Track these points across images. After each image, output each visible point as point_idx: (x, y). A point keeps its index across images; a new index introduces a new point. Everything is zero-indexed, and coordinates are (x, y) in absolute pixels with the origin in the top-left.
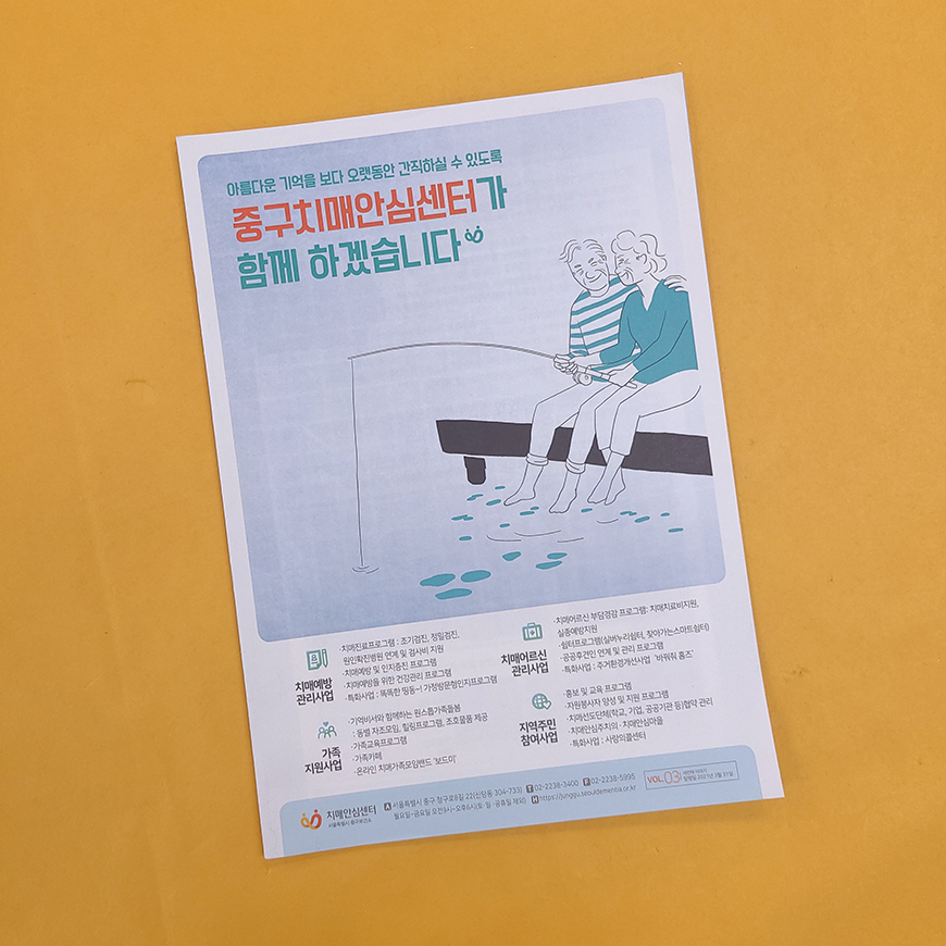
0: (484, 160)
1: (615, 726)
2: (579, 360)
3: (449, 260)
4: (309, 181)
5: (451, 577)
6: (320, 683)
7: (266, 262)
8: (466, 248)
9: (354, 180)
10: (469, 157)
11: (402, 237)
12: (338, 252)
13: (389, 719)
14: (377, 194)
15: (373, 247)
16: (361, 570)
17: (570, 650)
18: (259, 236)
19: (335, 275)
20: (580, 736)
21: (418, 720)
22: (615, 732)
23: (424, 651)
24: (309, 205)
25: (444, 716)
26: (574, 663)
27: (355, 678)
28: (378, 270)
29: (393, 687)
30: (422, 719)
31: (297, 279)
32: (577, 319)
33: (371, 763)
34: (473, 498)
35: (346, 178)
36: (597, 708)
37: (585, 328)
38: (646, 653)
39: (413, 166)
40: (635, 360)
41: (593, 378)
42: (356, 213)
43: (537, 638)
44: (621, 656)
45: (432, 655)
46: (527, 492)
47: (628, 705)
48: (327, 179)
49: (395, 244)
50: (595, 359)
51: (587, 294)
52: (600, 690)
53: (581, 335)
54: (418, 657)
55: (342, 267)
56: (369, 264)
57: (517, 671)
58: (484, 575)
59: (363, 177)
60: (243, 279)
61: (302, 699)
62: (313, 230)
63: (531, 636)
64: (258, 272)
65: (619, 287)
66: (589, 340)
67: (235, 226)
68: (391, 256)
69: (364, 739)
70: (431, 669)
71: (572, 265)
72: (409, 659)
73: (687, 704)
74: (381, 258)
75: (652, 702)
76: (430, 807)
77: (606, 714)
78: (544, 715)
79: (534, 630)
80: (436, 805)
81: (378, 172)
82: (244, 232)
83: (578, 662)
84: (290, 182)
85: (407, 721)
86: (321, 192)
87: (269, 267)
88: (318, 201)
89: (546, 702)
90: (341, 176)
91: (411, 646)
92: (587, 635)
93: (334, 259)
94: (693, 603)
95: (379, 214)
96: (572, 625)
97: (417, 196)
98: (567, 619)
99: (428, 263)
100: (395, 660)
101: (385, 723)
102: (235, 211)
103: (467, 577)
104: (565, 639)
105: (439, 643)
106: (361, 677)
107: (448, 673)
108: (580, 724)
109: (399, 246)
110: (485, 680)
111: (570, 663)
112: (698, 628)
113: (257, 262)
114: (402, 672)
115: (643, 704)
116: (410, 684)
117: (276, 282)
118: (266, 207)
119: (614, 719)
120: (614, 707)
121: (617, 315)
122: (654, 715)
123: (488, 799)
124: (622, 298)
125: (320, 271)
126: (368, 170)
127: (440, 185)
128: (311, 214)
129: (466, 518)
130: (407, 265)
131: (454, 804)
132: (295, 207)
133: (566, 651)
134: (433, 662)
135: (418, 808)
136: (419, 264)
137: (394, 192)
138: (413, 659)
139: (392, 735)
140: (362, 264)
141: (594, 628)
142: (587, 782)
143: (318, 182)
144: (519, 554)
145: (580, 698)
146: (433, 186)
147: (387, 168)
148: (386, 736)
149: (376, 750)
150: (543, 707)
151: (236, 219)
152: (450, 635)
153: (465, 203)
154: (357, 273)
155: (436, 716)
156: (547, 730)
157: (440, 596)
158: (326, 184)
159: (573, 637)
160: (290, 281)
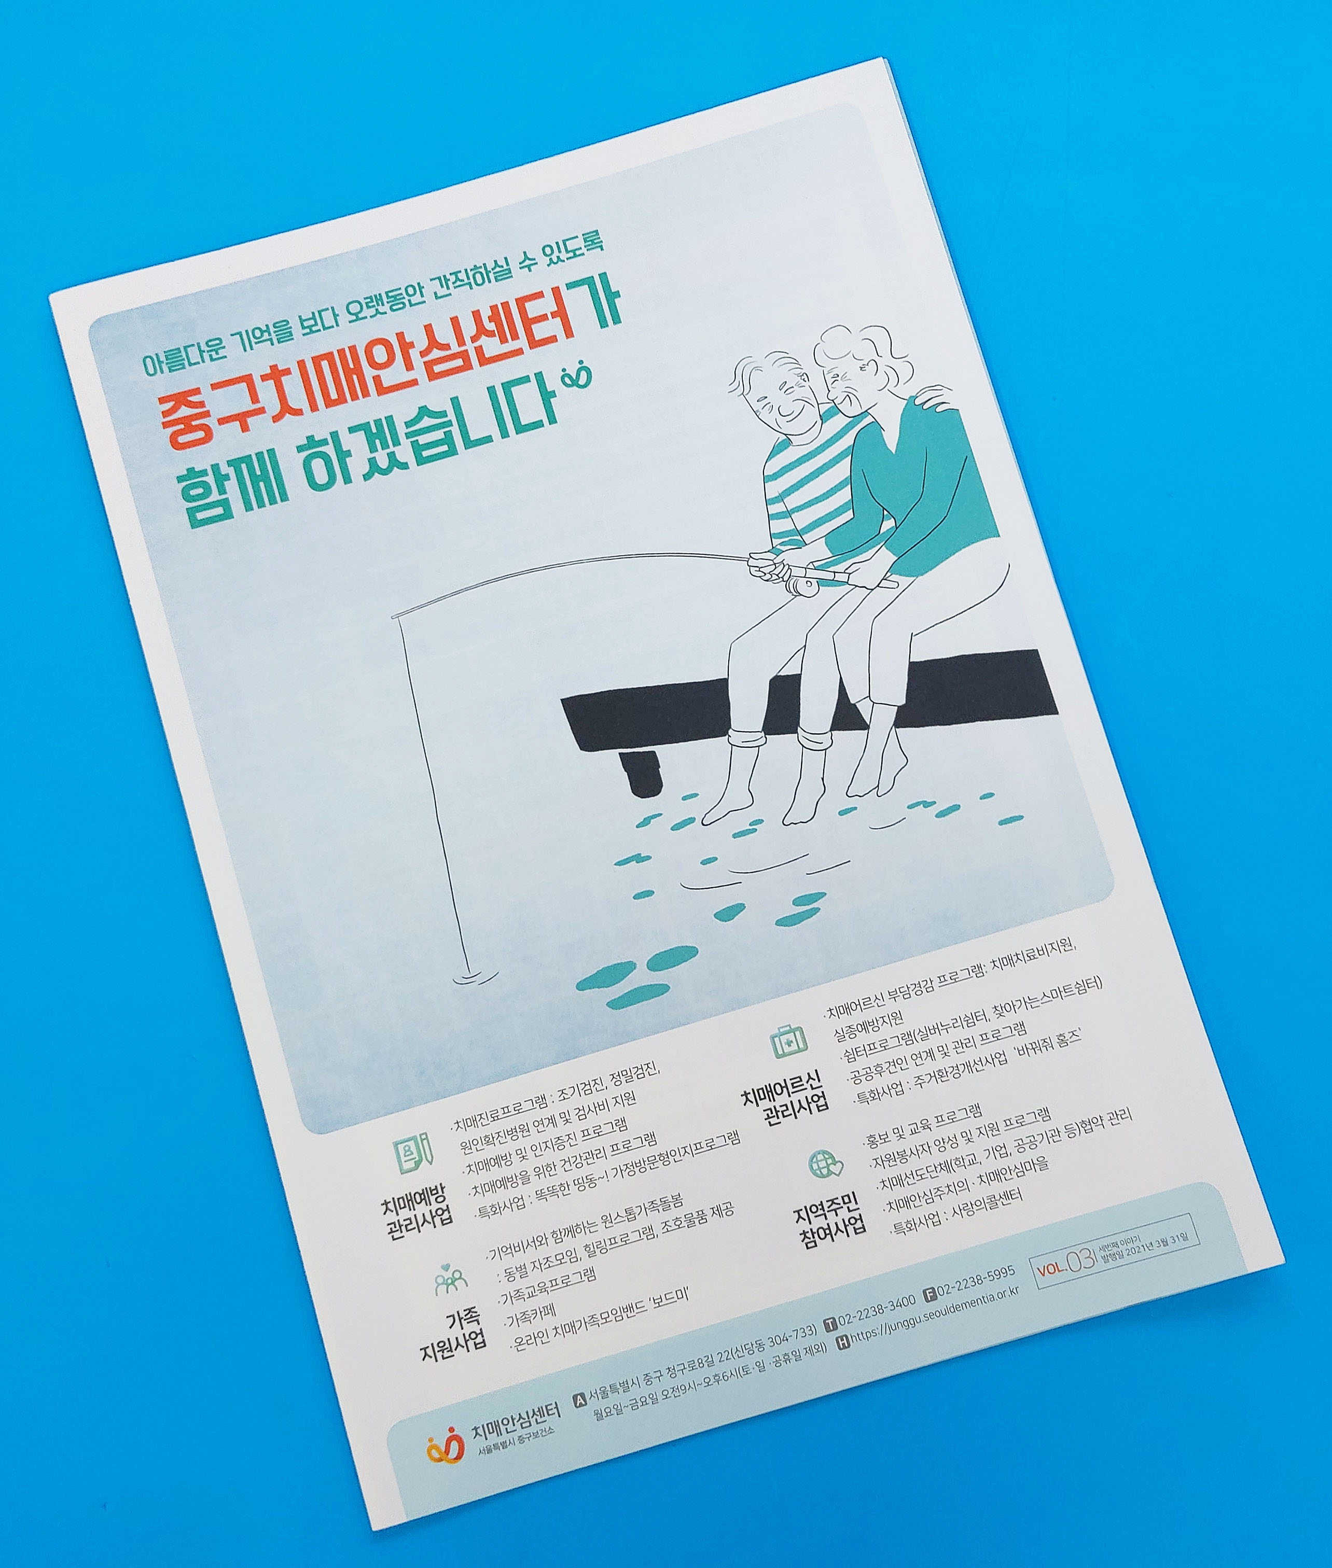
0: (574, 251)
1: (964, 1185)
2: (791, 557)
3: (538, 424)
4: (283, 332)
5: (628, 967)
6: (424, 1196)
7: (227, 477)
8: (566, 399)
9: (358, 319)
10: (548, 251)
11: (455, 401)
12: (352, 442)
13: (558, 1240)
14: (400, 336)
15: (408, 424)
16: (469, 980)
17: (862, 1063)
18: (209, 437)
19: (347, 480)
20: (905, 1215)
21: (611, 1233)
22: (966, 1197)
23: (601, 1106)
24: (287, 372)
25: (656, 1219)
26: (872, 1085)
27: (486, 1177)
28: (421, 461)
29: (555, 1181)
30: (617, 1230)
31: (284, 498)
32: (775, 489)
33: (538, 1325)
35: (344, 318)
36: (926, 1160)
38: (996, 1047)
39: (454, 280)
40: (888, 541)
41: (821, 582)
42: (369, 373)
43: (800, 1050)
44: (955, 1059)
45: (617, 1112)
46: (738, 796)
47: (982, 1144)
48: (312, 324)
49: (444, 414)
50: (819, 550)
51: (787, 442)
52: (927, 1127)
53: (788, 514)
54: (592, 1120)
55: (358, 465)
56: (405, 452)
57: (773, 1116)
59: (372, 311)
60: (191, 512)
61: (396, 1230)
62: (299, 412)
63: (787, 1049)
64: (215, 496)
65: (838, 422)
66: (802, 519)
67: (166, 425)
68: (439, 435)
69: (519, 1284)
70: (618, 1137)
71: (752, 398)
72: (577, 1126)
73: (1087, 1125)
74: (423, 439)
75: (1022, 1133)
76: (657, 1387)
77: (947, 1166)
78: (834, 1188)
79: (791, 1036)
80: (667, 1382)
81: (397, 299)
82: (181, 432)
83: (879, 1082)
84: (249, 338)
85: (590, 1239)
86: (304, 348)
87: (232, 486)
88: (301, 364)
89: (835, 1163)
90: (335, 316)
91: (576, 1101)
92: (887, 1031)
93: (343, 455)
94: (1066, 944)
95: (409, 366)
96: (857, 1018)
97: (469, 329)
98: (847, 1009)
99: (505, 434)
100: (551, 1133)
101: (552, 1249)
102: (162, 400)
104: (849, 1044)
105: (625, 1088)
107: (651, 1138)
108: (900, 1193)
109: (451, 416)
110: (719, 1142)
111: (865, 1087)
112: (1083, 987)
113: (210, 479)
114: (568, 1152)
115: (1008, 1138)
116: (585, 1171)
117: (249, 508)
118: (214, 386)
119: (960, 1174)
120: (957, 1153)
121: (842, 470)
122: (1030, 1155)
123: (758, 1356)
124: (849, 440)
125: (321, 477)
126: (379, 299)
127: (506, 304)
128: (293, 386)
130: (469, 444)
131: (698, 1375)
132: (264, 378)
133: (854, 1066)
134: (621, 1124)
135: (635, 1392)
136: (488, 439)
137: (429, 329)
138: (584, 1125)
139: (568, 1269)
140: (391, 456)
141: (897, 1017)
142: (931, 1295)
143: (297, 330)
145: (894, 1146)
146: (495, 308)
147: (411, 291)
148: (557, 1272)
149: (542, 1300)
150: (830, 1173)
151: (166, 413)
152: (644, 1070)
153: (554, 327)
154: (385, 472)
155: (642, 1222)
156: (844, 1214)
157: (615, 1004)
158: (312, 332)
159: (863, 1039)
160: (273, 501)
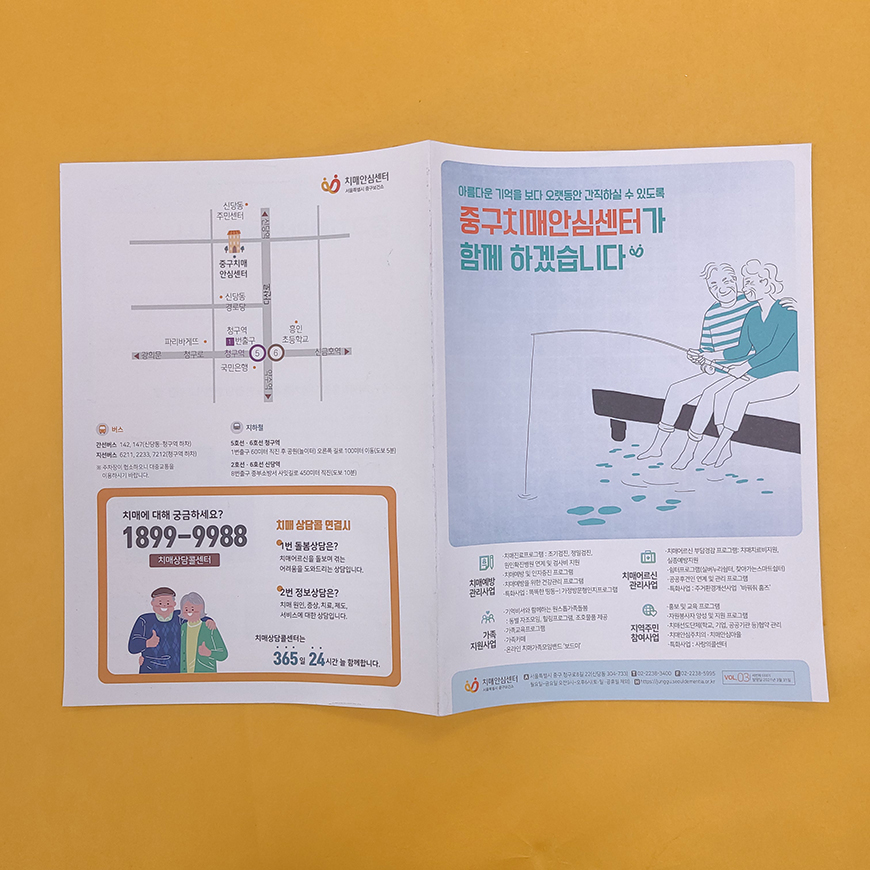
0: (651, 195)
1: (704, 634)
2: (707, 355)
3: (615, 268)
4: (517, 195)
6: (487, 581)
7: (480, 251)
8: (629, 259)
9: (550, 199)
10: (639, 191)
11: (582, 247)
12: (533, 252)
13: (534, 612)
14: (566, 212)
15: (559, 252)
16: (524, 496)
17: (676, 574)
18: (476, 232)
19: (528, 269)
20: (676, 639)
21: (555, 614)
22: (703, 639)
23: (565, 562)
24: (515, 213)
25: (575, 613)
26: (677, 584)
27: (512, 579)
28: (560, 270)
29: (539, 588)
30: (558, 614)
31: (501, 268)
32: (708, 323)
33: (518, 643)
34: (614, 451)
35: (544, 197)
36: (691, 620)
37: (714, 331)
38: (733, 583)
39: (595, 193)
40: (750, 360)
41: (716, 369)
42: (549, 224)
43: (652, 562)
44: (714, 583)
45: (570, 566)
46: (656, 451)
47: (717, 620)
48: (530, 196)
49: (576, 252)
50: (719, 355)
51: (719, 305)
52: (695, 607)
53: (711, 336)
55: (534, 264)
56: (555, 264)
57: (633, 585)
58: (616, 510)
59: (557, 198)
60: (463, 262)
61: (473, 593)
62: (516, 233)
63: (646, 560)
64: (473, 258)
65: (744, 302)
66: (716, 339)
67: (462, 220)
68: (571, 260)
69: (514, 625)
70: (569, 577)
71: (710, 281)
72: (553, 568)
73: (761, 625)
74: (564, 261)
75: (734, 620)
76: (558, 679)
77: (699, 625)
78: (650, 621)
79: (649, 555)
80: (563, 678)
81: (569, 195)
82: (466, 225)
83: (681, 584)
84: (504, 193)
85: (547, 614)
86: (525, 205)
87: (481, 256)
88: (522, 211)
89: (653, 611)
90: (541, 195)
91: (555, 558)
92: (690, 564)
93: (529, 257)
94: (775, 549)
95: (566, 227)
96: (679, 555)
97: (596, 217)
98: (676, 551)
99: (599, 268)
100: (542, 568)
101: (531, 614)
102: (463, 208)
103: (604, 510)
104: (673, 565)
106: (517, 579)
107: (581, 581)
108: (677, 630)
109: (579, 254)
110: (609, 590)
111: (674, 584)
112: (776, 569)
113: (473, 250)
114: (547, 577)
115: (728, 621)
116: (552, 587)
117: (485, 268)
118: (484, 210)
119: (704, 630)
120: (704, 621)
121: (739, 324)
122: (735, 630)
123: (601, 678)
124: (746, 311)
125: (518, 265)
126: (561, 193)
127: (615, 211)
128: (516, 219)
129: (607, 465)
130: (583, 268)
131: (576, 679)
132: (505, 213)
133: (672, 575)
134: (571, 572)
135: (549, 679)
136: (592, 268)
137: (579, 212)
138: (556, 568)
139: (534, 624)
140: (549, 264)
141: (696, 559)
142: (678, 674)
143: (523, 197)
144: (645, 497)
145: (680, 611)
146: (610, 211)
147: (576, 193)
148: (531, 624)
149: (522, 634)
150: (651, 614)
151: (463, 214)
152: (586, 553)
153: (632, 226)
154: (544, 270)
155: (569, 612)
156: (651, 632)
158: (529, 199)
159: (679, 565)
160: (495, 269)
